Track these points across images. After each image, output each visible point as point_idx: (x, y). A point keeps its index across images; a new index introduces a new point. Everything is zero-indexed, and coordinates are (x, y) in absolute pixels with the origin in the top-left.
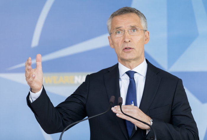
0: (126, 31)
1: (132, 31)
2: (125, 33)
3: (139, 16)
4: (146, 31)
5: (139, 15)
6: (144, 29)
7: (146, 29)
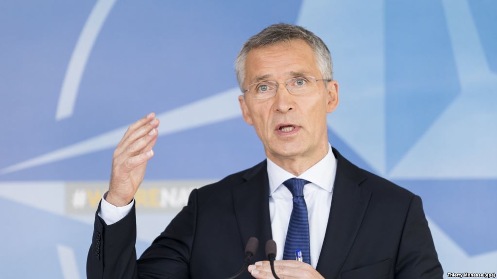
0: (281, 86)
1: (296, 84)
2: (279, 90)
3: (312, 45)
4: (329, 81)
5: (312, 42)
6: (324, 78)
7: (330, 77)
